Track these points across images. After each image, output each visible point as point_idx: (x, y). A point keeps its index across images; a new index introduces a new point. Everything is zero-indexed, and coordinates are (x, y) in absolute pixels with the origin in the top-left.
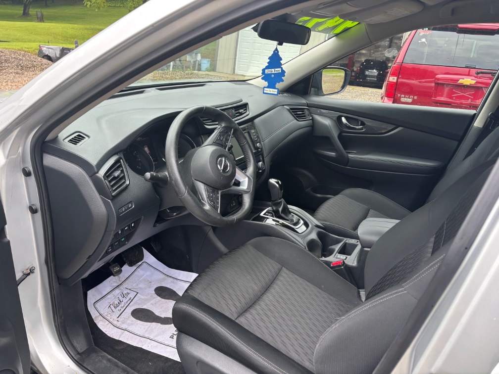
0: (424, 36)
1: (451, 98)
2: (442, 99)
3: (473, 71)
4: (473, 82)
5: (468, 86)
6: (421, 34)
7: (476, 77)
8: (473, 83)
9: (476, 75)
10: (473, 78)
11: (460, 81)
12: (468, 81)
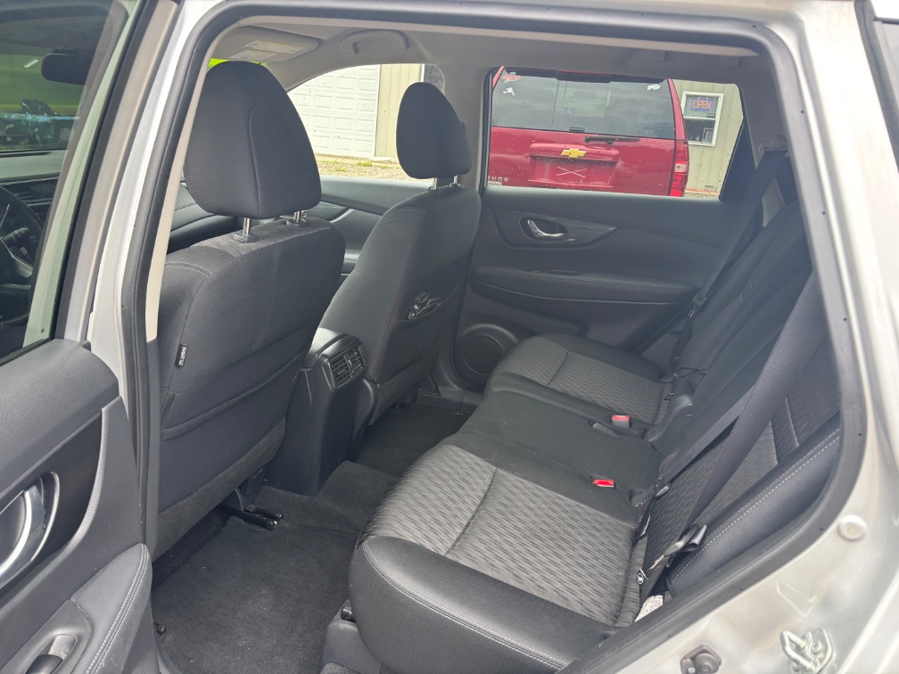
0: (510, 85)
1: (556, 179)
2: (543, 181)
3: (582, 137)
4: (582, 153)
5: (575, 160)
6: (508, 80)
7: (587, 146)
8: (582, 155)
9: (585, 143)
10: (584, 147)
11: (565, 153)
12: (575, 152)
